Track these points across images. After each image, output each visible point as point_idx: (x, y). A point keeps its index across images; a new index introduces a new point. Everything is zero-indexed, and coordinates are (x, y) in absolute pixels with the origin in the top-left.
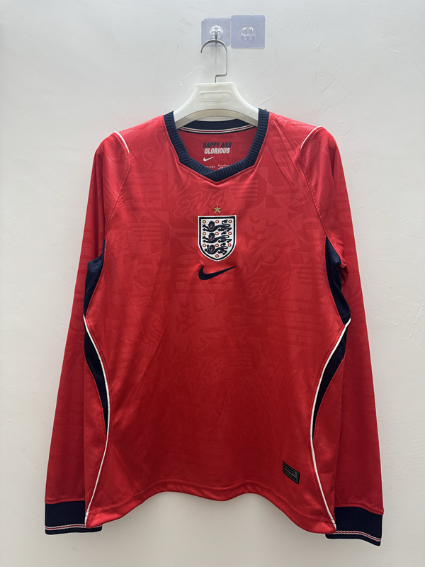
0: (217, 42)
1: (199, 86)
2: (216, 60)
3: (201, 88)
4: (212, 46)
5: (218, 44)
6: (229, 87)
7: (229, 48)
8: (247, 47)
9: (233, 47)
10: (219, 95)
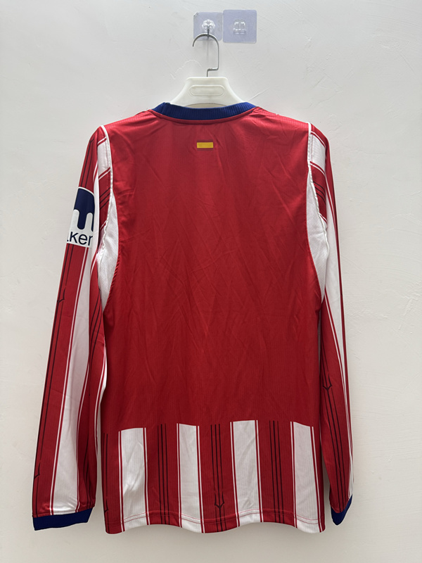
0: (208, 36)
1: (191, 79)
2: (208, 54)
3: (193, 82)
4: (204, 40)
5: (210, 38)
6: (221, 81)
7: (221, 42)
8: (239, 42)
9: (224, 41)
10: (211, 90)
